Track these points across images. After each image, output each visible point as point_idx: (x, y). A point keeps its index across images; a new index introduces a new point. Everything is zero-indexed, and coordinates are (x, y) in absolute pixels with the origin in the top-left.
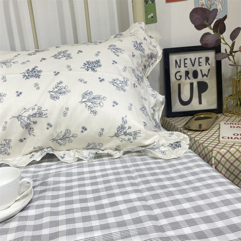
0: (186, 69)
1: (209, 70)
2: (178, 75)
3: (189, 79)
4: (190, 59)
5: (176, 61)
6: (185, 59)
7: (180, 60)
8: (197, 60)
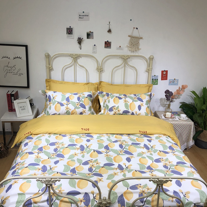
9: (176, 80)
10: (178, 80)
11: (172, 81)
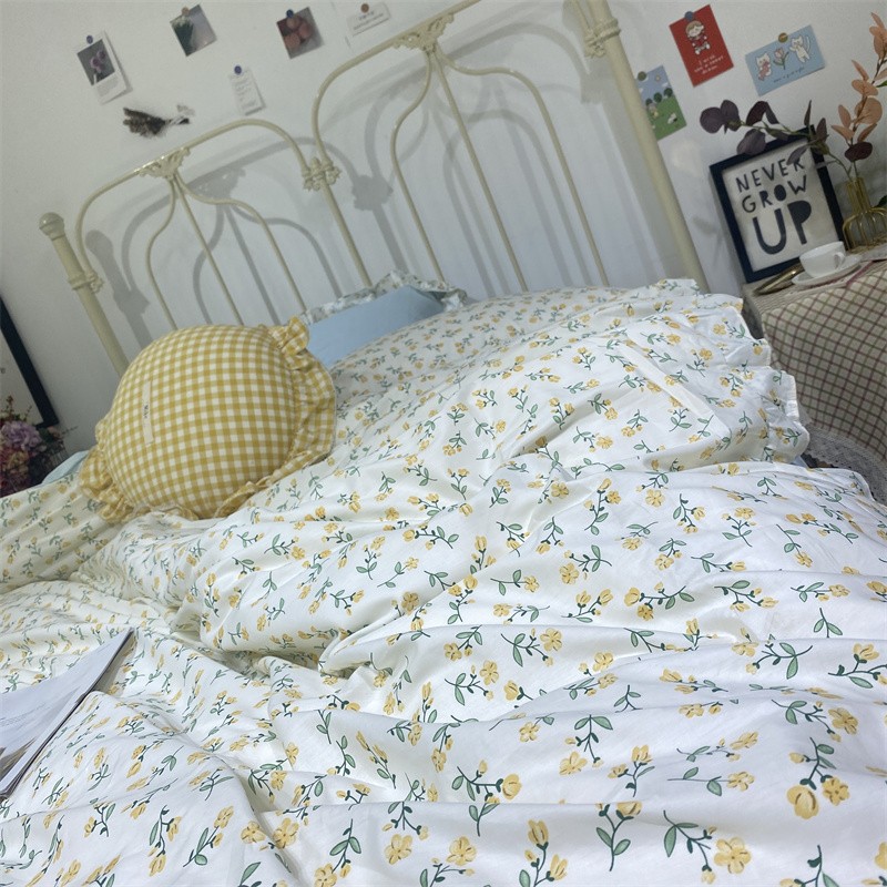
0: (761, 188)
1: (805, 177)
2: (748, 202)
3: (770, 204)
4: (763, 169)
5: (738, 180)
6: (753, 172)
7: (745, 176)
8: (777, 166)
9: (796, 35)
10: (807, 35)
11: (766, 57)
